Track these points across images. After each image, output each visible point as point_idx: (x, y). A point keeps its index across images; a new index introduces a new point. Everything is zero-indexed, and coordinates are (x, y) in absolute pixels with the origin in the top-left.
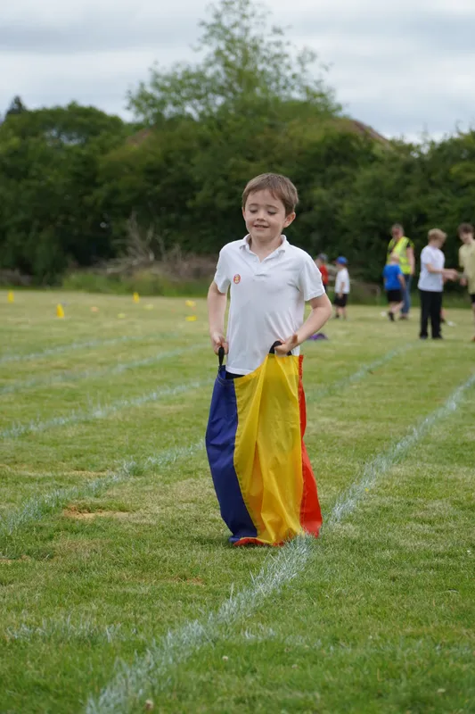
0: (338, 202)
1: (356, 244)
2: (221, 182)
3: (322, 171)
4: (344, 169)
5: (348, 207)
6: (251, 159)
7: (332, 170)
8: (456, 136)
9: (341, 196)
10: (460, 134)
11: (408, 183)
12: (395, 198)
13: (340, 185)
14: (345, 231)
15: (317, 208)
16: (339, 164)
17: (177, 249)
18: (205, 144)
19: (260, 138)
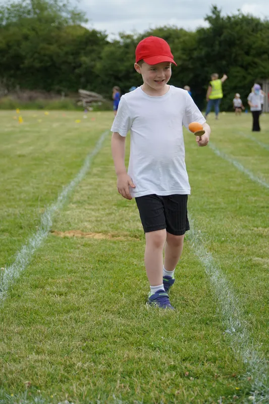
0: (93, 63)
1: (103, 83)
2: (36, 55)
3: (84, 49)
4: (95, 47)
5: (99, 65)
6: (50, 44)
7: (89, 48)
8: (150, 31)
9: (94, 60)
10: (152, 30)
11: (127, 53)
12: (121, 60)
13: (94, 55)
14: (98, 76)
15: (84, 66)
16: (92, 45)
17: (18, 87)
18: (26, 38)
19: (53, 34)
